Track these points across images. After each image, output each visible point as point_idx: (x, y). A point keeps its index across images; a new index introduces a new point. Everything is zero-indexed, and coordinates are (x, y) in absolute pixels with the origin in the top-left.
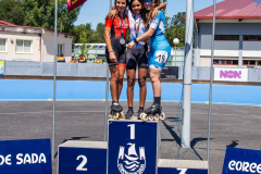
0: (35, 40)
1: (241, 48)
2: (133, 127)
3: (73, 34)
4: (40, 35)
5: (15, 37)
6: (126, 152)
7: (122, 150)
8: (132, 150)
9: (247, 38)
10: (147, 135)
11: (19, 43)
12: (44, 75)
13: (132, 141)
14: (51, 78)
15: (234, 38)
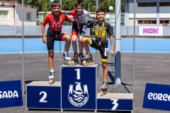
0: (11, 10)
1: (158, 12)
2: (78, 71)
3: (38, 5)
4: (14, 7)
6: (74, 88)
7: (71, 87)
9: (162, 4)
10: (89, 77)
12: (17, 35)
13: (78, 81)
14: (20, 37)
15: (153, 4)
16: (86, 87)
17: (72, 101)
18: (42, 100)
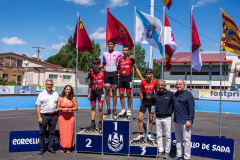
2: (116, 124)
4: (75, 73)
5: (63, 74)
6: (112, 137)
7: (110, 136)
8: (116, 136)
10: (124, 128)
11: (65, 77)
13: (116, 132)
16: (121, 137)
17: (110, 147)
18: (88, 146)
